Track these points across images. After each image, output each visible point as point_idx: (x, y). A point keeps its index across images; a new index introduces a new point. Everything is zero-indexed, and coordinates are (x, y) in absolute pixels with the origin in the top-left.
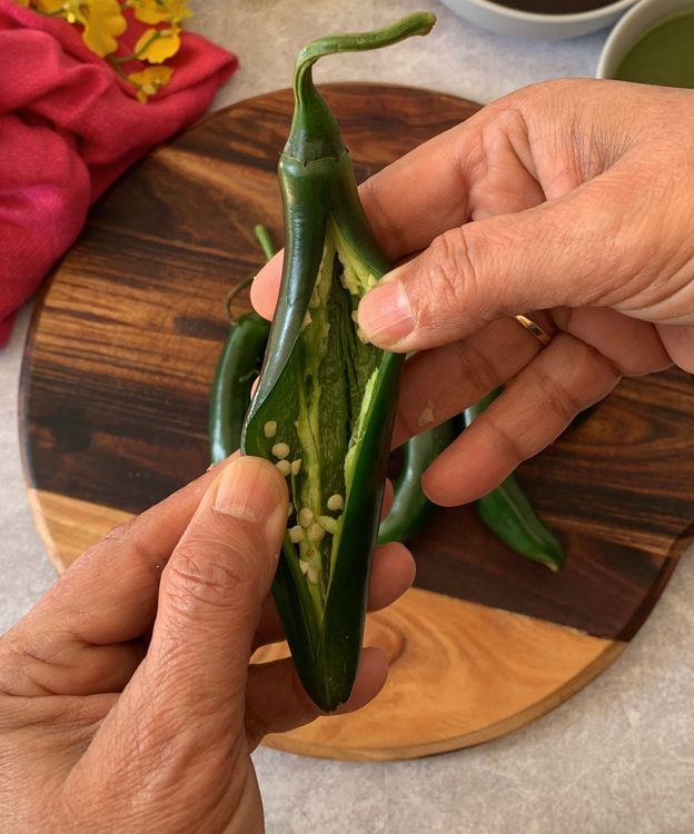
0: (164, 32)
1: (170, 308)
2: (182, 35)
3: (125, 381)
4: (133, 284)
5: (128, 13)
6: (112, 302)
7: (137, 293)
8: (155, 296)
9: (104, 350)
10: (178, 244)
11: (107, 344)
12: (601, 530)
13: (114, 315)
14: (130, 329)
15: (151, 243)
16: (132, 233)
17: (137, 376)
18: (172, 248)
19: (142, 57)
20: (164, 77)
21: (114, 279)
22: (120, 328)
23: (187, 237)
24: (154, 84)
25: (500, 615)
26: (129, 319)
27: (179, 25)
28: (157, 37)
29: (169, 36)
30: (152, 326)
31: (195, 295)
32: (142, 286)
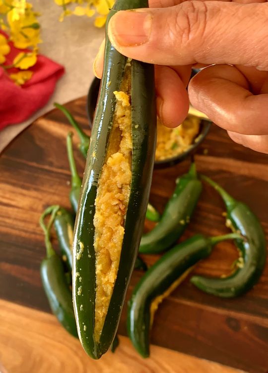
0: (29, 54)
1: (41, 200)
2: (38, 56)
3: (17, 237)
4: (23, 187)
5: (11, 44)
6: (13, 196)
7: (25, 192)
8: (33, 193)
9: (7, 221)
10: (47, 167)
11: (9, 218)
12: (257, 320)
13: (13, 203)
14: (20, 210)
15: (33, 167)
16: (23, 161)
17: (23, 234)
18: (43, 170)
19: (17, 66)
20: (29, 76)
21: (14, 185)
22: (16, 210)
23: (51, 164)
24: (23, 79)
25: (204, 362)
26: (20, 205)
27: (37, 51)
28: (25, 56)
29: (31, 57)
30: (32, 209)
31: (54, 194)
32: (28, 189)
